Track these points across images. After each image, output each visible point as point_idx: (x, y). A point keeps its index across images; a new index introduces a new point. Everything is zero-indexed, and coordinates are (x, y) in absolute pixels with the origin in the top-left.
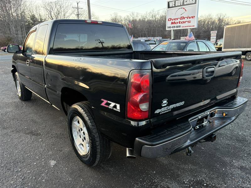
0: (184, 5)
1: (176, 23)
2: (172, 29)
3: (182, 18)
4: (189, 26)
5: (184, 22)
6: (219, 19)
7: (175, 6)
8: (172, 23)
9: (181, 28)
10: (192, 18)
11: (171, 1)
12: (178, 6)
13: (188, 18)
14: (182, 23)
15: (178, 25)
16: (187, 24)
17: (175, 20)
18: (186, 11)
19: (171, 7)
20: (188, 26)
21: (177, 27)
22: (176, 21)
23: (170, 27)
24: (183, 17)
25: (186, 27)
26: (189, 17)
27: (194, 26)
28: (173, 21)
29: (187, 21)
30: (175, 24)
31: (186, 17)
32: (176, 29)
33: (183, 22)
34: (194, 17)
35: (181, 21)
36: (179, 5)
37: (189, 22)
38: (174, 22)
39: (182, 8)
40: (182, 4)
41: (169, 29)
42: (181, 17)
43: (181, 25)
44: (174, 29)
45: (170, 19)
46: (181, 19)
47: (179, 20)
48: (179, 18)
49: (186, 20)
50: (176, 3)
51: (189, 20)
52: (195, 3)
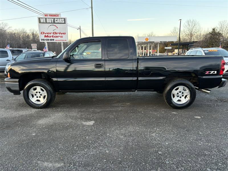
0: (54, 23)
1: (50, 37)
3: (55, 33)
4: (62, 40)
5: (57, 36)
7: (46, 23)
8: (45, 36)
9: (55, 41)
10: (64, 34)
11: (42, 18)
12: (49, 23)
13: (60, 34)
14: (55, 37)
15: (52, 38)
16: (59, 38)
17: (47, 34)
18: (57, 28)
19: (42, 23)
20: (61, 40)
21: (51, 40)
22: (49, 35)
23: (44, 40)
24: (56, 33)
26: (61, 33)
27: (66, 40)
28: (46, 35)
29: (60, 36)
30: (49, 37)
31: (59, 33)
32: (49, 41)
35: (54, 35)
36: (51, 22)
37: (62, 37)
38: (48, 36)
39: (53, 25)
41: (43, 41)
42: (54, 33)
43: (55, 39)
44: (48, 41)
45: (42, 33)
46: (54, 34)
47: (52, 35)
48: (52, 33)
49: (58, 35)
50: (47, 20)
51: (61, 35)
52: (65, 23)
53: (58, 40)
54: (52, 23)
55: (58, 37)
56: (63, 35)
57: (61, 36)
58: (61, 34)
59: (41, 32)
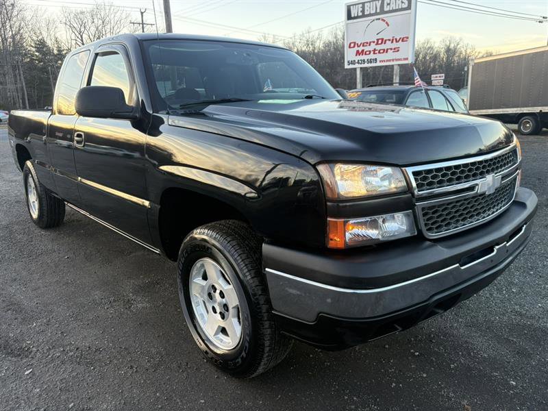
0: (382, 12)
1: (368, 53)
2: (357, 66)
3: (380, 42)
4: (397, 60)
5: (384, 50)
6: (448, 50)
7: (364, 16)
8: (358, 53)
9: (378, 64)
10: (402, 41)
11: (355, 5)
12: (370, 15)
13: (392, 42)
14: (379, 52)
15: (372, 56)
16: (390, 55)
17: (363, 46)
18: (388, 26)
19: (355, 18)
20: (393, 60)
21: (370, 61)
22: (366, 49)
23: (353, 63)
24: (382, 39)
25: (390, 61)
26: (396, 39)
27: (407, 59)
28: (360, 49)
29: (391, 49)
30: (365, 54)
31: (389, 40)
32: (366, 65)
33: (382, 51)
34: (407, 38)
35: (378, 47)
36: (373, 12)
37: (396, 50)
38: (363, 51)
39: (379, 19)
40: (378, 11)
41: (352, 66)
42: (378, 40)
43: (379, 57)
44: (363, 66)
45: (352, 45)
46: (377, 44)
47: (373, 46)
48: (374, 42)
49: (388, 45)
50: (366, 8)
51: (395, 45)
52: (409, 8)
53: (387, 61)
54: (376, 14)
55: (387, 52)
56: (400, 44)
57: (394, 49)
58: (397, 41)
59: (350, 45)
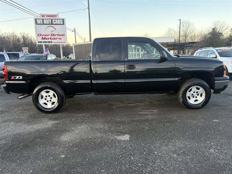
0: (52, 24)
1: (48, 39)
2: (43, 44)
3: (53, 35)
4: (61, 42)
5: (55, 38)
7: (43, 24)
8: (42, 38)
9: (53, 43)
11: (39, 19)
12: (47, 24)
14: (53, 39)
15: (50, 40)
16: (58, 40)
18: (56, 29)
19: (39, 24)
20: (59, 42)
21: (49, 42)
22: (47, 37)
23: (41, 42)
26: (60, 35)
27: (65, 42)
28: (44, 37)
29: (58, 38)
31: (57, 35)
32: (47, 44)
34: (64, 35)
37: (60, 39)
38: (45, 38)
39: (51, 26)
41: (40, 44)
42: (52, 34)
43: (53, 41)
44: (45, 44)
45: (39, 35)
46: (51, 36)
47: (49, 37)
48: (50, 35)
49: (56, 37)
50: (44, 21)
51: (59, 37)
52: (63, 24)
53: (57, 42)
54: (49, 24)
55: (56, 39)
56: (61, 37)
57: (59, 38)
58: (60, 36)
59: (38, 34)
